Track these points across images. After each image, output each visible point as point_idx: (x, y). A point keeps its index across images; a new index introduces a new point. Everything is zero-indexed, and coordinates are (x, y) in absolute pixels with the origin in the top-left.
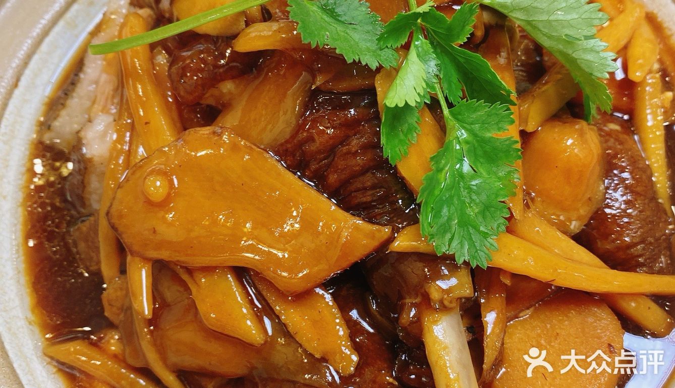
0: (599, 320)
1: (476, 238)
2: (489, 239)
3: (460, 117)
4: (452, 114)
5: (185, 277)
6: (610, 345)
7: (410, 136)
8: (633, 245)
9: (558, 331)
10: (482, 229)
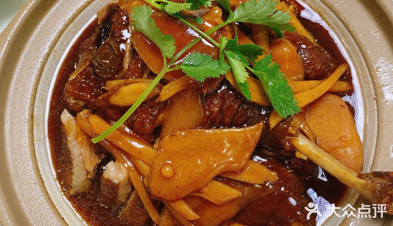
0: (331, 100)
1: (290, 104)
2: (293, 101)
3: (257, 69)
4: (254, 69)
5: (197, 194)
6: (341, 106)
7: (247, 87)
8: (321, 68)
9: (322, 113)
10: (289, 99)
